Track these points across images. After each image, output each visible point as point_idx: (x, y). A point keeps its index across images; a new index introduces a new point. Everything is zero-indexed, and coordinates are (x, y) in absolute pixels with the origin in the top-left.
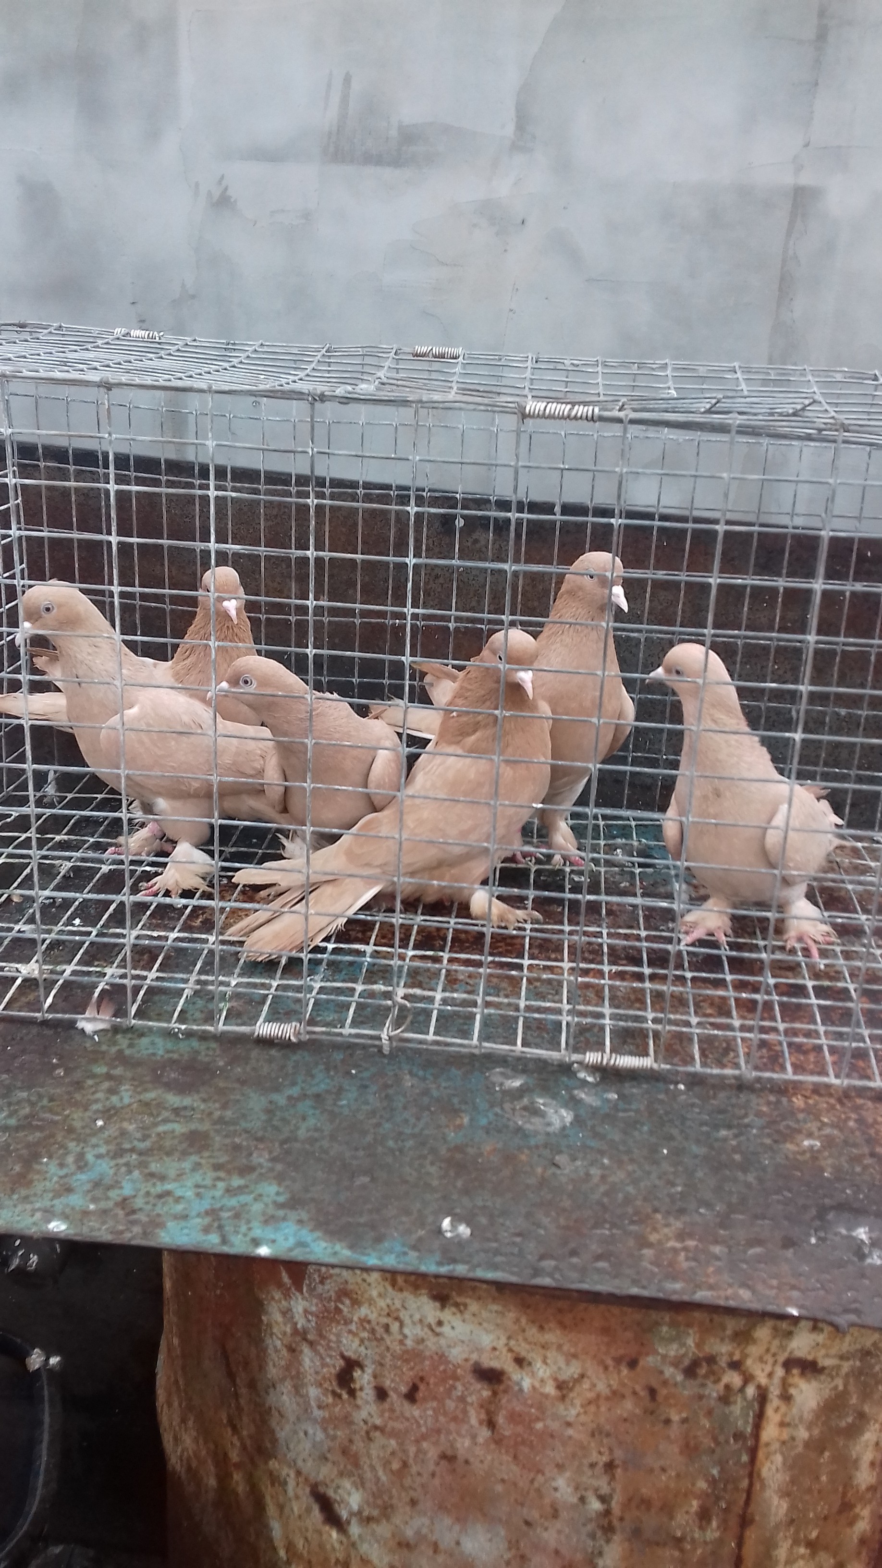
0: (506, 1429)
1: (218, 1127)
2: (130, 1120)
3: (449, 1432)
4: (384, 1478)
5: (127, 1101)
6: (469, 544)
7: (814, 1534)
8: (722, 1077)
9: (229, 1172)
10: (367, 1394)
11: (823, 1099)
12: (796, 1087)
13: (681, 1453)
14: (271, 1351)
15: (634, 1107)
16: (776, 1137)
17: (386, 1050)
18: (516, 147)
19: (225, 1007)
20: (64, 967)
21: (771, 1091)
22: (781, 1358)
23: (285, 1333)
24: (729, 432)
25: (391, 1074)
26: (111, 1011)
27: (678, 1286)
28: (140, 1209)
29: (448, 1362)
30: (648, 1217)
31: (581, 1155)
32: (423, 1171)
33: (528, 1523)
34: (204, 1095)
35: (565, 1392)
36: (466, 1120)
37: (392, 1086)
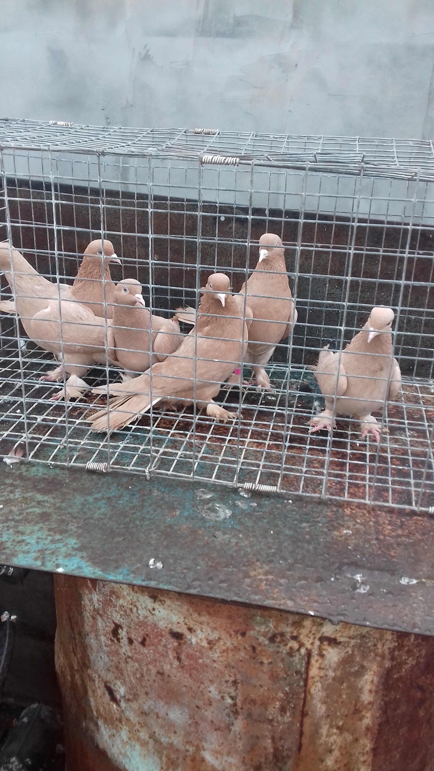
0: (186, 662)
1: (57, 511)
2: (15, 506)
3: (160, 662)
4: (134, 681)
5: (17, 496)
6: (227, 229)
7: (341, 723)
8: (312, 498)
9: (55, 532)
10: (125, 641)
11: (360, 511)
12: (349, 504)
13: (269, 678)
14: (85, 618)
15: (263, 510)
16: (330, 528)
17: (148, 478)
18: (293, 27)
19: (76, 454)
20: (4, 432)
21: (335, 506)
22: (318, 636)
23: (90, 610)
24: (305, 170)
25: (148, 489)
26: (21, 454)
27: (257, 597)
28: (8, 548)
29: (158, 628)
30: (253, 563)
31: (229, 532)
32: (149, 536)
33: (197, 707)
34: (54, 496)
35: (212, 645)
36: (178, 513)
37: (147, 495)
